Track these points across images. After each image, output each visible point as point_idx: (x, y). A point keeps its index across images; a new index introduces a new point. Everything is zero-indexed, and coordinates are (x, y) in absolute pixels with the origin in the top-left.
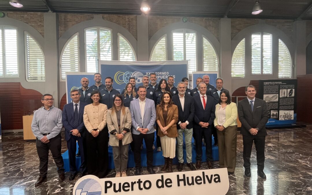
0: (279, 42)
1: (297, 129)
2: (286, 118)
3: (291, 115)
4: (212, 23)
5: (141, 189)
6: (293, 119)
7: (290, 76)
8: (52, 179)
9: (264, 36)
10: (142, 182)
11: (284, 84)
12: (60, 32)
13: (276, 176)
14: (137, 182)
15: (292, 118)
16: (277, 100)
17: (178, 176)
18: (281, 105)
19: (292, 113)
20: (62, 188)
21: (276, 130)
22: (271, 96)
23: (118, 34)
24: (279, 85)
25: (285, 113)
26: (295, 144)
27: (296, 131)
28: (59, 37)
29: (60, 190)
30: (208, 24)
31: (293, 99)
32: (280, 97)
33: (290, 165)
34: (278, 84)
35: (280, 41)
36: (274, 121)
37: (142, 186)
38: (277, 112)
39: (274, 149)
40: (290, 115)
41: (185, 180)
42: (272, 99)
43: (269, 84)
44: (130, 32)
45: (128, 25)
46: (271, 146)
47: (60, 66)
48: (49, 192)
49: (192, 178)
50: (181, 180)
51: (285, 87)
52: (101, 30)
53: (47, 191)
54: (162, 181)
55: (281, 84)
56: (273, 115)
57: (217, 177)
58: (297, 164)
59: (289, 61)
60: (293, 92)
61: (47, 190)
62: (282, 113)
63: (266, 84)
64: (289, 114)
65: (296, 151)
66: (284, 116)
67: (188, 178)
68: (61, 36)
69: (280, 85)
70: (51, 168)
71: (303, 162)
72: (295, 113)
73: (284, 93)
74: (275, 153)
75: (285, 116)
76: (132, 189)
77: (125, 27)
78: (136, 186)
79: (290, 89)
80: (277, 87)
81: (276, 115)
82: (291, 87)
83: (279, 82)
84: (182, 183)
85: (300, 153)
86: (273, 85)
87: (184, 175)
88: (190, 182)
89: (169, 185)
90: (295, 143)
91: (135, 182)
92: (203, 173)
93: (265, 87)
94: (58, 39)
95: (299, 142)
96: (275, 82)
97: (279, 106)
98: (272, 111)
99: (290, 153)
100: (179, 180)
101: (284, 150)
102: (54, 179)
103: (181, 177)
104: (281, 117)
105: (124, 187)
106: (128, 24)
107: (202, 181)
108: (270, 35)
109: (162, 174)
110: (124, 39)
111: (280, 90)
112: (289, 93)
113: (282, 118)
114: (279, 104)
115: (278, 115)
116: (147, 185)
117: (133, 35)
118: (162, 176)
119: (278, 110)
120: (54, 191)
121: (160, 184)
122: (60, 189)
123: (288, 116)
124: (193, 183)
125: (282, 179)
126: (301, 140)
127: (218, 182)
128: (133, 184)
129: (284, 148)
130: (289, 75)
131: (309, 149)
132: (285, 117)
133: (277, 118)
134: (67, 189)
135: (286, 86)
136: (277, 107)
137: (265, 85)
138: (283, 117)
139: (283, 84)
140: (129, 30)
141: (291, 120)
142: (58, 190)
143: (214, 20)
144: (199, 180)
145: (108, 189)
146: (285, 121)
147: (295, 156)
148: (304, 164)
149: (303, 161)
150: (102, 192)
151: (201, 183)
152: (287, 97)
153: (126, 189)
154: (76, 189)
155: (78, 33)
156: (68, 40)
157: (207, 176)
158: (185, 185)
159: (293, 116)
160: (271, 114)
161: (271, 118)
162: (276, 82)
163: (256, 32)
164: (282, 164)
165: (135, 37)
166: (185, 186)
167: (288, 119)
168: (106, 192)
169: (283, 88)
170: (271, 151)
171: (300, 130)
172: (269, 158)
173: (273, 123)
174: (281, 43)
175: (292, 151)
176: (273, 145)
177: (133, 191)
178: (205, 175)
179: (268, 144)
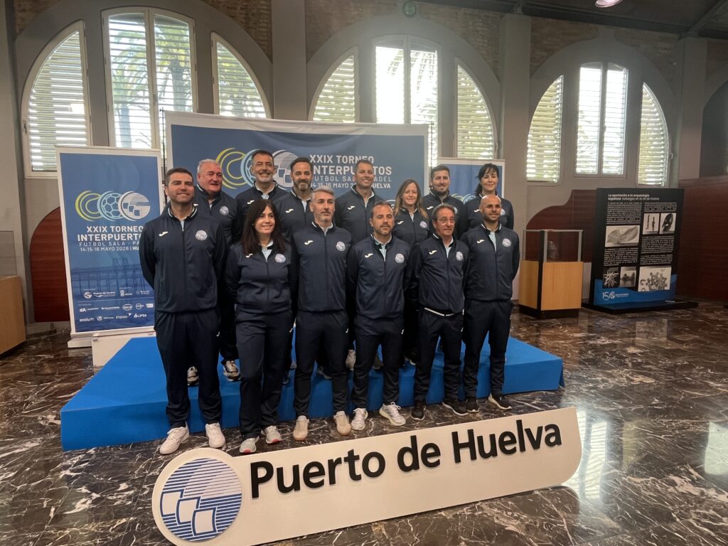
0: (644, 90)
1: (679, 311)
2: (654, 287)
3: (666, 279)
4: (481, 24)
5: (355, 478)
6: (667, 288)
7: (661, 181)
8: (54, 472)
9: (610, 73)
10: (357, 458)
11: (654, 199)
12: (19, 15)
13: (672, 422)
14: (345, 458)
15: (666, 286)
16: (636, 240)
17: (455, 435)
18: (645, 254)
19: (667, 272)
20: (95, 496)
21: (634, 315)
22: (623, 229)
23: (214, 36)
24: (643, 202)
25: (651, 274)
26: (688, 347)
27: (679, 317)
28: (17, 31)
29: (90, 502)
30: (471, 28)
31: (672, 238)
32: (644, 233)
33: (695, 395)
34: (641, 199)
35: (646, 89)
36: (626, 295)
37: (359, 469)
38: (635, 272)
39: (644, 360)
40: (663, 278)
41: (474, 445)
42: (625, 238)
43: (620, 199)
44: (250, 33)
45: (243, 12)
46: (635, 354)
47: (25, 127)
48: (53, 510)
49: (492, 437)
50: (464, 445)
51: (656, 209)
52: (160, 21)
53: (48, 510)
54: (413, 450)
55: (648, 199)
56: (626, 278)
57: (552, 431)
58: (708, 393)
59: (662, 143)
60: (672, 220)
61: (45, 506)
62: (645, 273)
63: (614, 199)
64: (661, 275)
65: (697, 363)
66: (649, 281)
67: (480, 439)
68: (21, 30)
69: (646, 201)
70: (38, 439)
71: (720, 387)
72: (672, 273)
73: (654, 223)
74: (650, 370)
75: (651, 281)
76: (332, 481)
77: (233, 17)
78: (342, 471)
79: (667, 214)
80: (638, 207)
81: (632, 279)
82: (669, 209)
83: (643, 195)
84: (465, 453)
85: (706, 368)
86: (629, 201)
87: (471, 433)
88: (487, 449)
89: (432, 460)
90: (686, 345)
91: (339, 461)
92: (519, 423)
93: (610, 208)
94: (12, 37)
95: (694, 341)
96: (634, 196)
97: (639, 255)
98: (622, 268)
99: (683, 367)
100: (457, 446)
101: (669, 362)
102: (60, 470)
103: (463, 439)
104: (642, 284)
105: (307, 476)
106: (242, 9)
107: (517, 445)
108: (622, 70)
109: (412, 433)
110: (232, 52)
111: (645, 214)
112: (665, 223)
113: (645, 286)
114: (640, 251)
115: (636, 279)
116: (374, 465)
117: (259, 44)
118: (414, 439)
119: (637, 266)
120: (73, 508)
121: (408, 460)
122: (91, 497)
123: (657, 281)
124: (493, 453)
125: (689, 428)
126: (697, 337)
127: (556, 446)
128: (333, 464)
129: (667, 357)
130: (660, 179)
131: (722, 357)
132: (652, 284)
133: (634, 285)
134: (114, 497)
135: (659, 205)
136: (635, 260)
137: (610, 201)
138: (647, 284)
139: (651, 199)
140: (248, 29)
141: (664, 290)
142: (85, 503)
143: (486, 16)
144: (508, 443)
145: (261, 487)
146: (652, 293)
147: (697, 374)
148: (723, 390)
149: (719, 385)
150: (243, 496)
151: (514, 451)
152: (658, 234)
153: (314, 480)
154: (163, 493)
155: (80, 24)
156: (48, 43)
157: (528, 431)
158: (473, 457)
159: (668, 282)
160: (622, 276)
161: (620, 286)
162: (637, 196)
163: (590, 61)
164: (676, 395)
165: (264, 50)
166: (475, 462)
167: (657, 288)
168: (255, 494)
169: (650, 209)
170: (639, 364)
171: (685, 314)
172: (641, 382)
173: (625, 298)
174: (646, 94)
175: (686, 363)
176: (639, 351)
177: (334, 486)
178: (524, 427)
179: (627, 349)
